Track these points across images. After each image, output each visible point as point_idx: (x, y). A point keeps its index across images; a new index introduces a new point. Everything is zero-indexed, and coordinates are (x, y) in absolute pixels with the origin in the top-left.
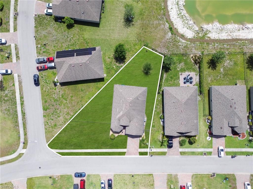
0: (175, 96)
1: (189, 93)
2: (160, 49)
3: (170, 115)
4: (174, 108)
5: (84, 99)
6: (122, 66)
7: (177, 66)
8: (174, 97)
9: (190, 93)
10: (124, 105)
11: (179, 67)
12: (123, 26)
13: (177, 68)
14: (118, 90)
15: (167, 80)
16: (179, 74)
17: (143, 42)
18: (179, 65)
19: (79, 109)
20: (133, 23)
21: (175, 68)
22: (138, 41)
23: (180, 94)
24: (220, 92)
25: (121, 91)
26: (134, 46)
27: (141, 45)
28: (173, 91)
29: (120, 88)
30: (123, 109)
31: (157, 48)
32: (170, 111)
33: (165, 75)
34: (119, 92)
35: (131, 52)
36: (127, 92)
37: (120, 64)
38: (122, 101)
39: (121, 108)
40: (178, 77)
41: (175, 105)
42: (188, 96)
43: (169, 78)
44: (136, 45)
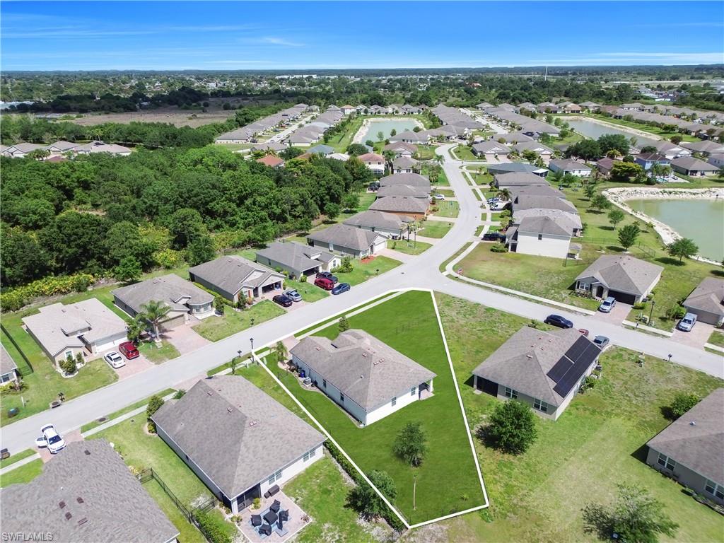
1: (247, 457)
2: (439, 536)
7: (340, 531)
9: (243, 461)
11: (331, 534)
12: (599, 503)
13: (333, 527)
15: (335, 478)
16: (314, 516)
17: (500, 513)
18: (337, 538)
20: (594, 535)
21: (341, 519)
22: (515, 505)
23: (271, 442)
26: (506, 485)
27: (496, 500)
28: (295, 438)
31: (447, 530)
33: (351, 484)
35: (493, 467)
37: (480, 428)
40: (308, 507)
42: (245, 446)
43: (332, 488)
44: (507, 492)
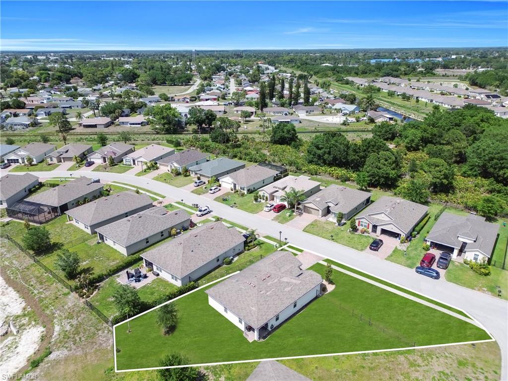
0: (182, 256)
3: (215, 248)
4: (201, 247)
5: (351, 365)
6: (207, 368)
8: (184, 255)
10: (269, 284)
14: (259, 314)
19: (378, 357)
24: (129, 235)
25: (253, 309)
29: (252, 315)
30: (276, 281)
32: (210, 250)
34: (259, 309)
36: (244, 300)
37: (206, 374)
38: (268, 292)
39: (280, 285)
41: (196, 248)
